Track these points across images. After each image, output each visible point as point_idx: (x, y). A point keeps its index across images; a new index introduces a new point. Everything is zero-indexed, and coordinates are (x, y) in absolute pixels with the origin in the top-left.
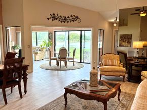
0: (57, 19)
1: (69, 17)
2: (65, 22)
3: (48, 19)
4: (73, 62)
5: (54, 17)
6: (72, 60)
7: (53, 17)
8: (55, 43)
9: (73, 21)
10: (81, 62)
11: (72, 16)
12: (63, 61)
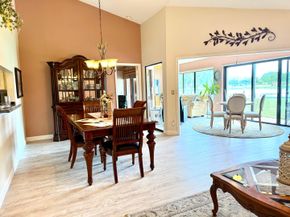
0: (222, 40)
1: (247, 34)
2: (238, 44)
3: (206, 43)
4: (260, 122)
5: (217, 39)
6: (257, 119)
7: (214, 39)
8: (225, 87)
9: (258, 39)
10: (278, 124)
11: (254, 30)
12: (237, 119)
